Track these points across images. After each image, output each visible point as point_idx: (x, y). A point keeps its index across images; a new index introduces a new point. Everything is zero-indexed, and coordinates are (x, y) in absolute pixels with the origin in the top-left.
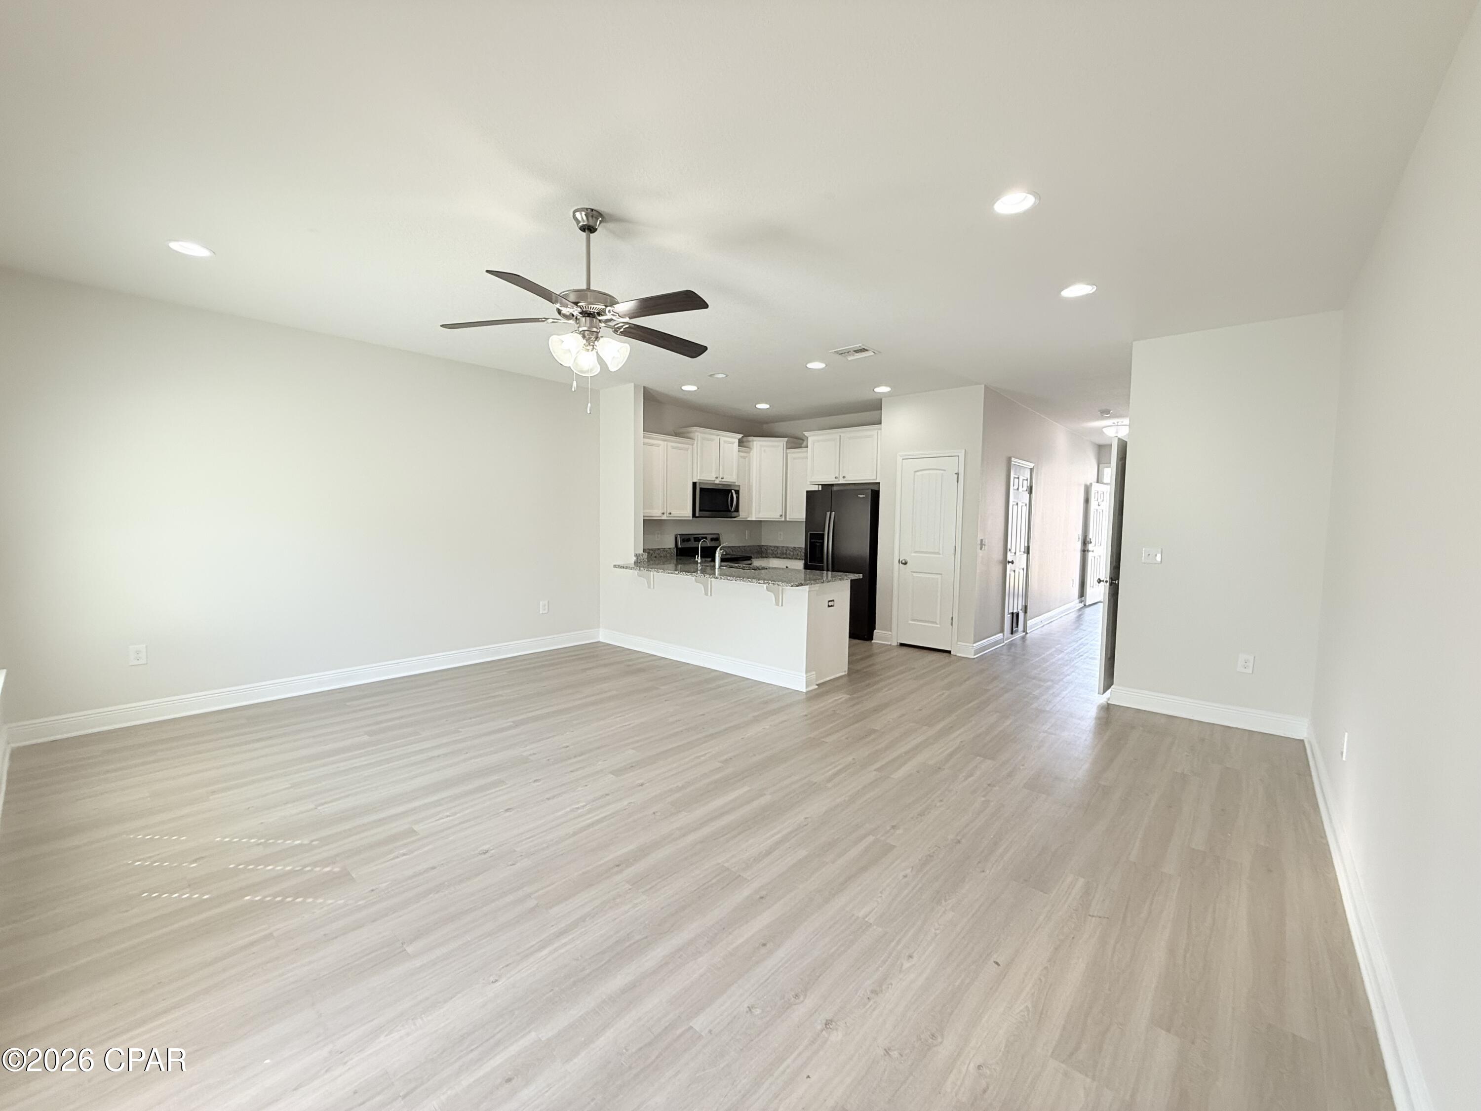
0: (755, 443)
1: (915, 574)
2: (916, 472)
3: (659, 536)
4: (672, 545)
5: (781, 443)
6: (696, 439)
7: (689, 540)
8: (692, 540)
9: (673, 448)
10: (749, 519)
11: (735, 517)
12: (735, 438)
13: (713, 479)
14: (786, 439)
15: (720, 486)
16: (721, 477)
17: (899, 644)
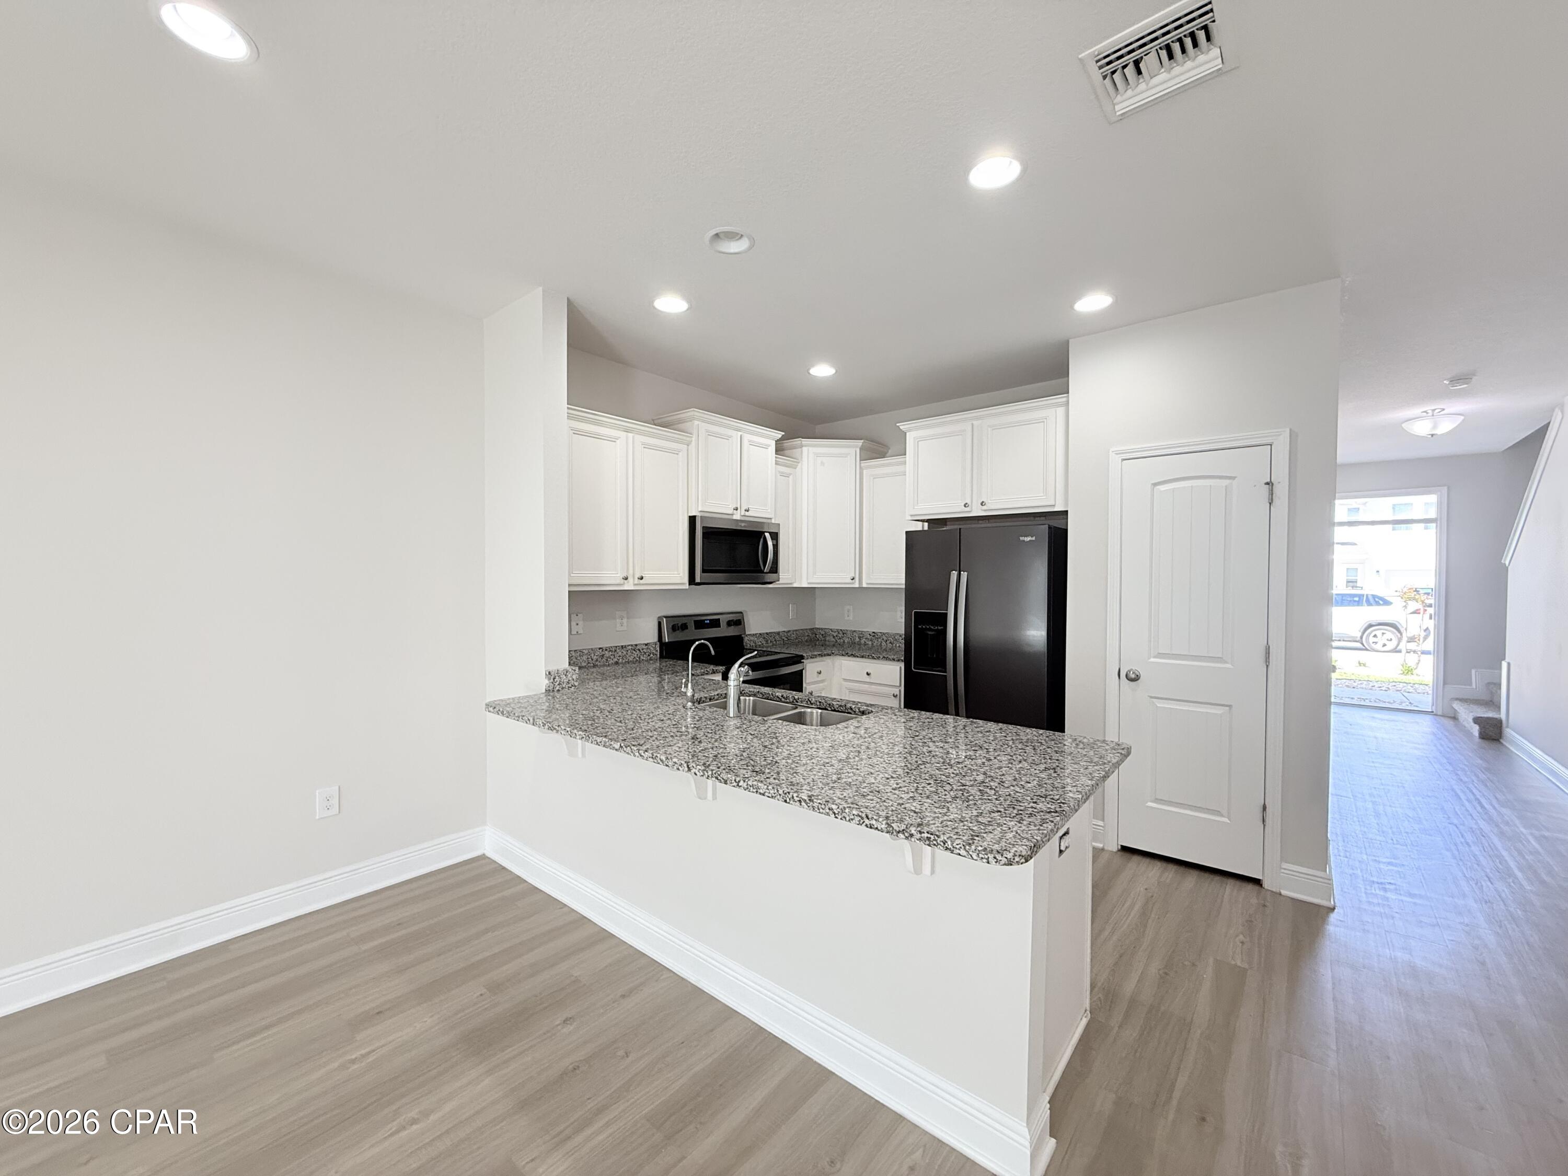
0: (805, 449)
1: (1160, 704)
2: (1155, 485)
3: (625, 620)
4: (652, 638)
5: (849, 450)
6: (695, 432)
7: (684, 627)
8: (691, 626)
9: (646, 446)
10: (795, 585)
11: (770, 583)
12: (768, 437)
13: (730, 512)
14: (860, 443)
15: (743, 524)
16: (744, 507)
17: (1120, 847)
